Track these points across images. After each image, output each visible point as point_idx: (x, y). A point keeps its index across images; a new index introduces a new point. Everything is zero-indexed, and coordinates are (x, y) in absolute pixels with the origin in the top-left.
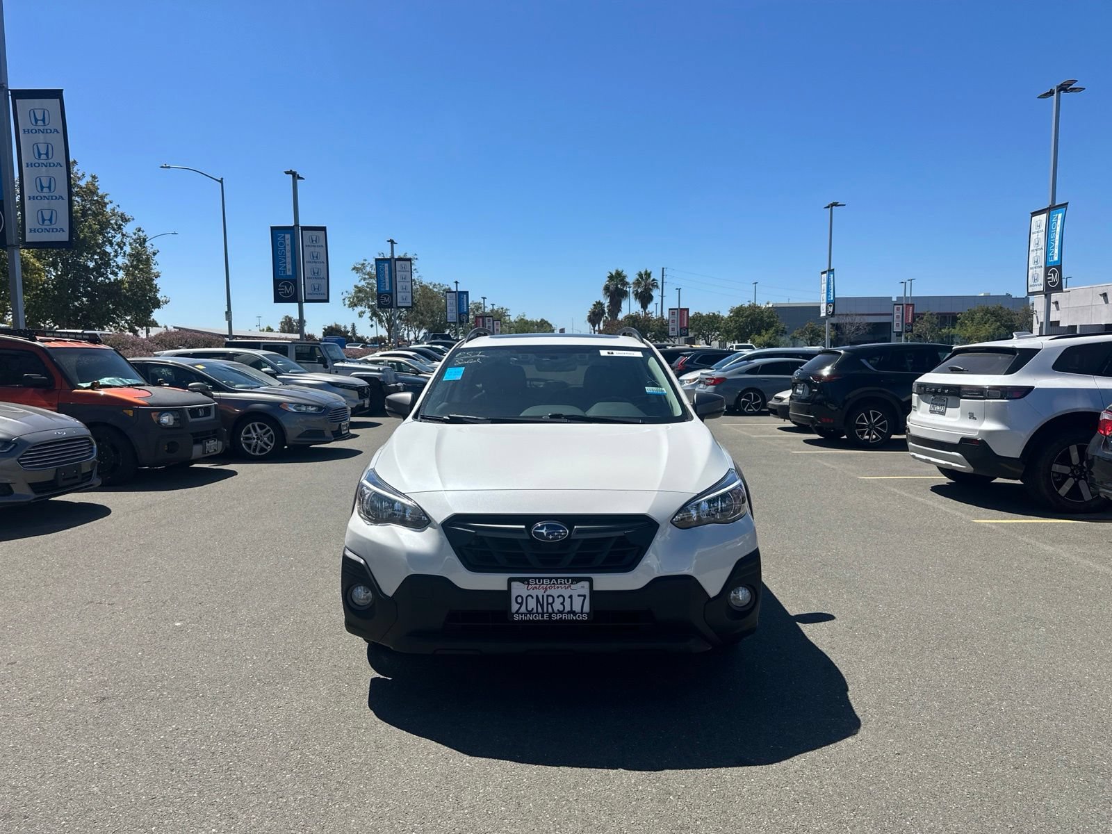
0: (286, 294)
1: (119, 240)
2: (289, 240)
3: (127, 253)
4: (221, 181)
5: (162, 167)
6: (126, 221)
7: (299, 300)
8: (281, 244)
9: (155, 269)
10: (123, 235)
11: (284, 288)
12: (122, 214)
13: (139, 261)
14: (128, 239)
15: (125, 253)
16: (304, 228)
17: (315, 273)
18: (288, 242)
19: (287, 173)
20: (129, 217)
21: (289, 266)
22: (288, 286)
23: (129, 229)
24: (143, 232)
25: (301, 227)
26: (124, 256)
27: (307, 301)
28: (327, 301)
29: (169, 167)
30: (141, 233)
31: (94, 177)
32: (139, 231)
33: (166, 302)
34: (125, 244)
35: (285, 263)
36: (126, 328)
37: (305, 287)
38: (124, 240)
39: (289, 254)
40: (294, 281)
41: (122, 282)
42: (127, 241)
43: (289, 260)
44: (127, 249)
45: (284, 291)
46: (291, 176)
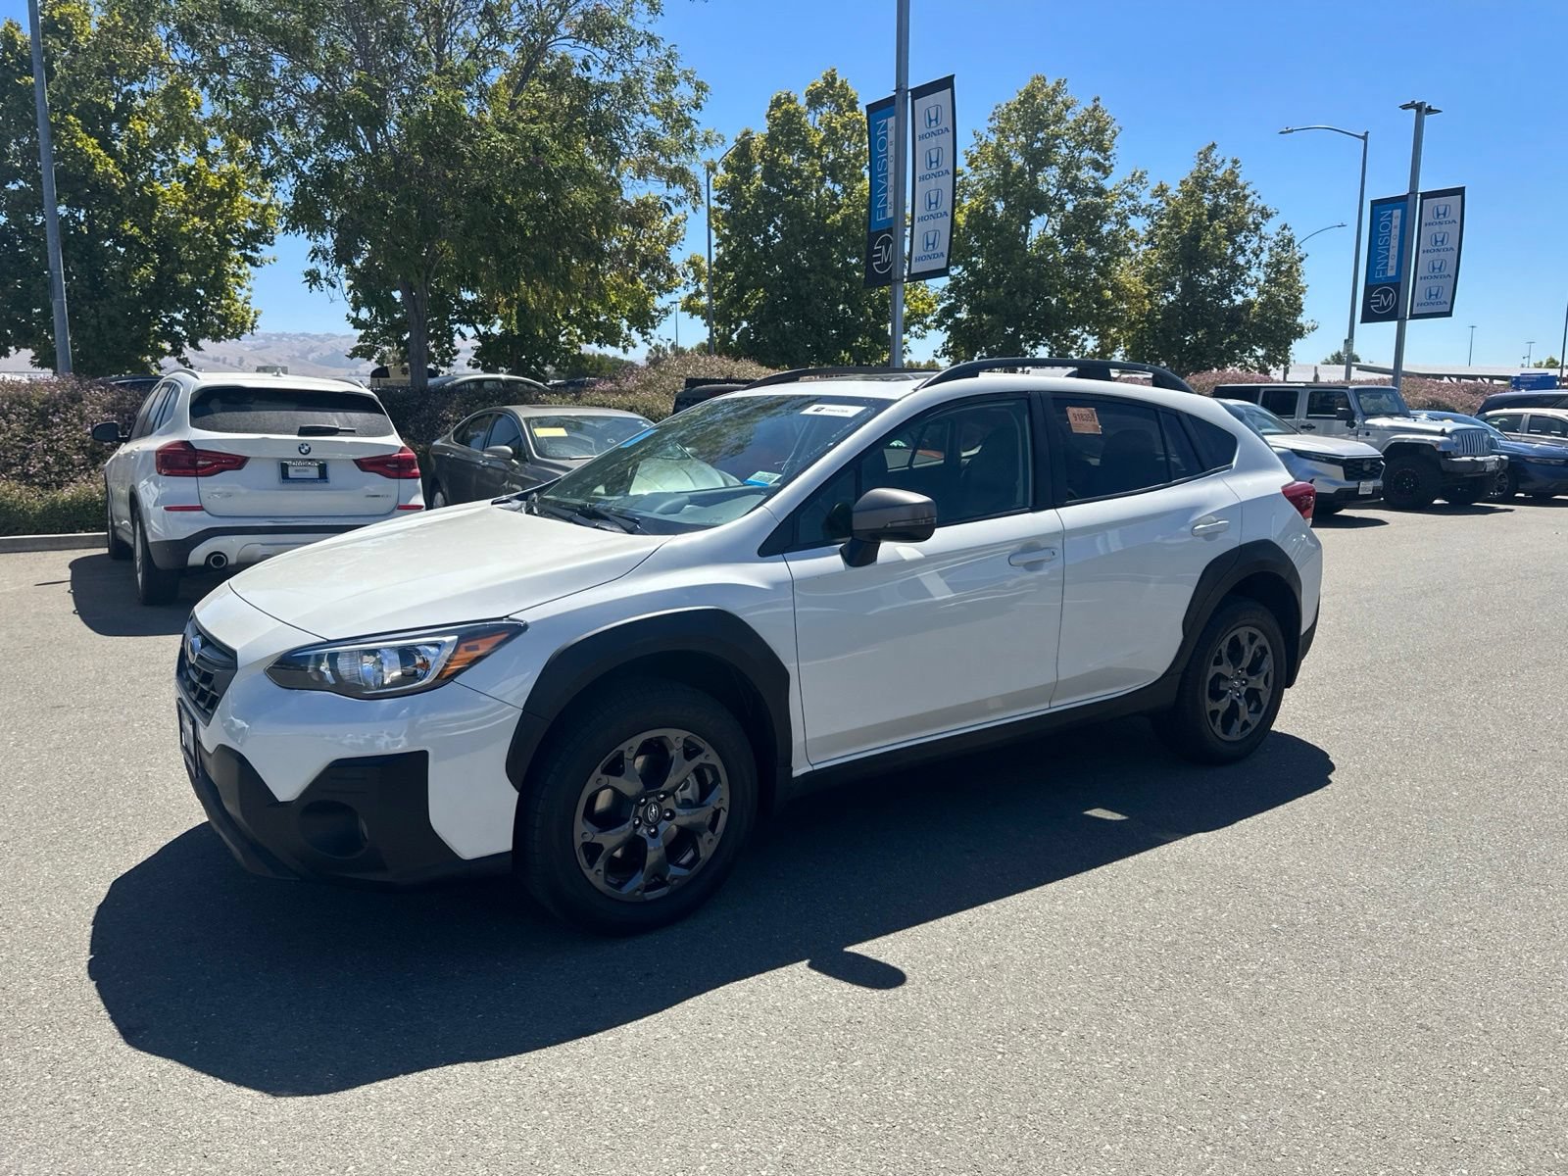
0: (1384, 308)
1: (1256, 246)
2: (1399, 220)
3: (1264, 262)
4: (1365, 138)
5: (1281, 133)
6: (1268, 217)
7: (1399, 316)
8: (1385, 227)
9: (1303, 281)
10: (1261, 238)
11: (1379, 298)
12: (1264, 208)
13: (1279, 271)
14: (1268, 242)
15: (1260, 264)
16: (1425, 196)
17: (1436, 270)
18: (1396, 222)
19: (1405, 107)
20: (1273, 210)
21: (1393, 262)
22: (1386, 293)
23: (1270, 228)
24: (1289, 229)
25: (1421, 194)
26: (1259, 267)
27: (1413, 317)
28: (1449, 314)
29: (1292, 131)
30: (1286, 232)
31: (1235, 162)
32: (1284, 229)
33: (1313, 329)
34: (1262, 250)
35: (1387, 257)
36: (1255, 368)
37: (1414, 291)
38: (1262, 245)
39: (1394, 243)
40: (1396, 285)
41: (1249, 304)
42: (1266, 245)
43: (1394, 252)
44: (1265, 257)
45: (1378, 303)
46: (1414, 111)
